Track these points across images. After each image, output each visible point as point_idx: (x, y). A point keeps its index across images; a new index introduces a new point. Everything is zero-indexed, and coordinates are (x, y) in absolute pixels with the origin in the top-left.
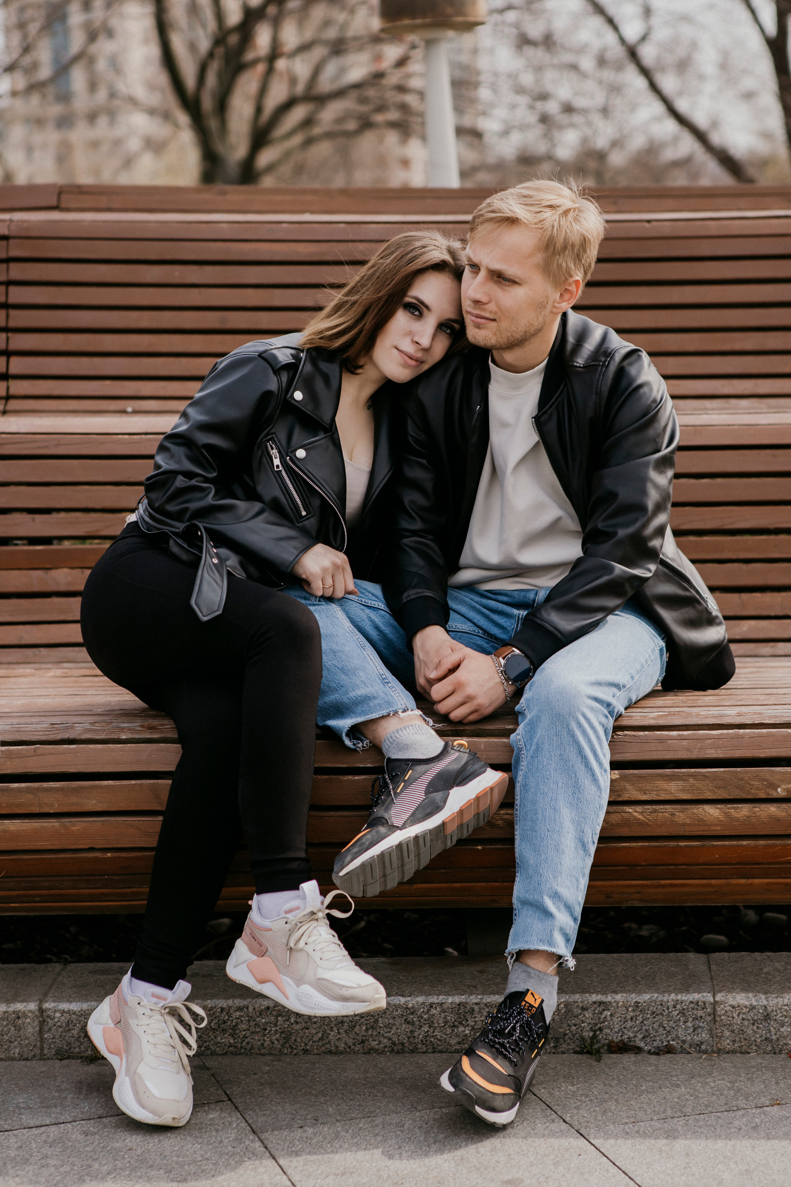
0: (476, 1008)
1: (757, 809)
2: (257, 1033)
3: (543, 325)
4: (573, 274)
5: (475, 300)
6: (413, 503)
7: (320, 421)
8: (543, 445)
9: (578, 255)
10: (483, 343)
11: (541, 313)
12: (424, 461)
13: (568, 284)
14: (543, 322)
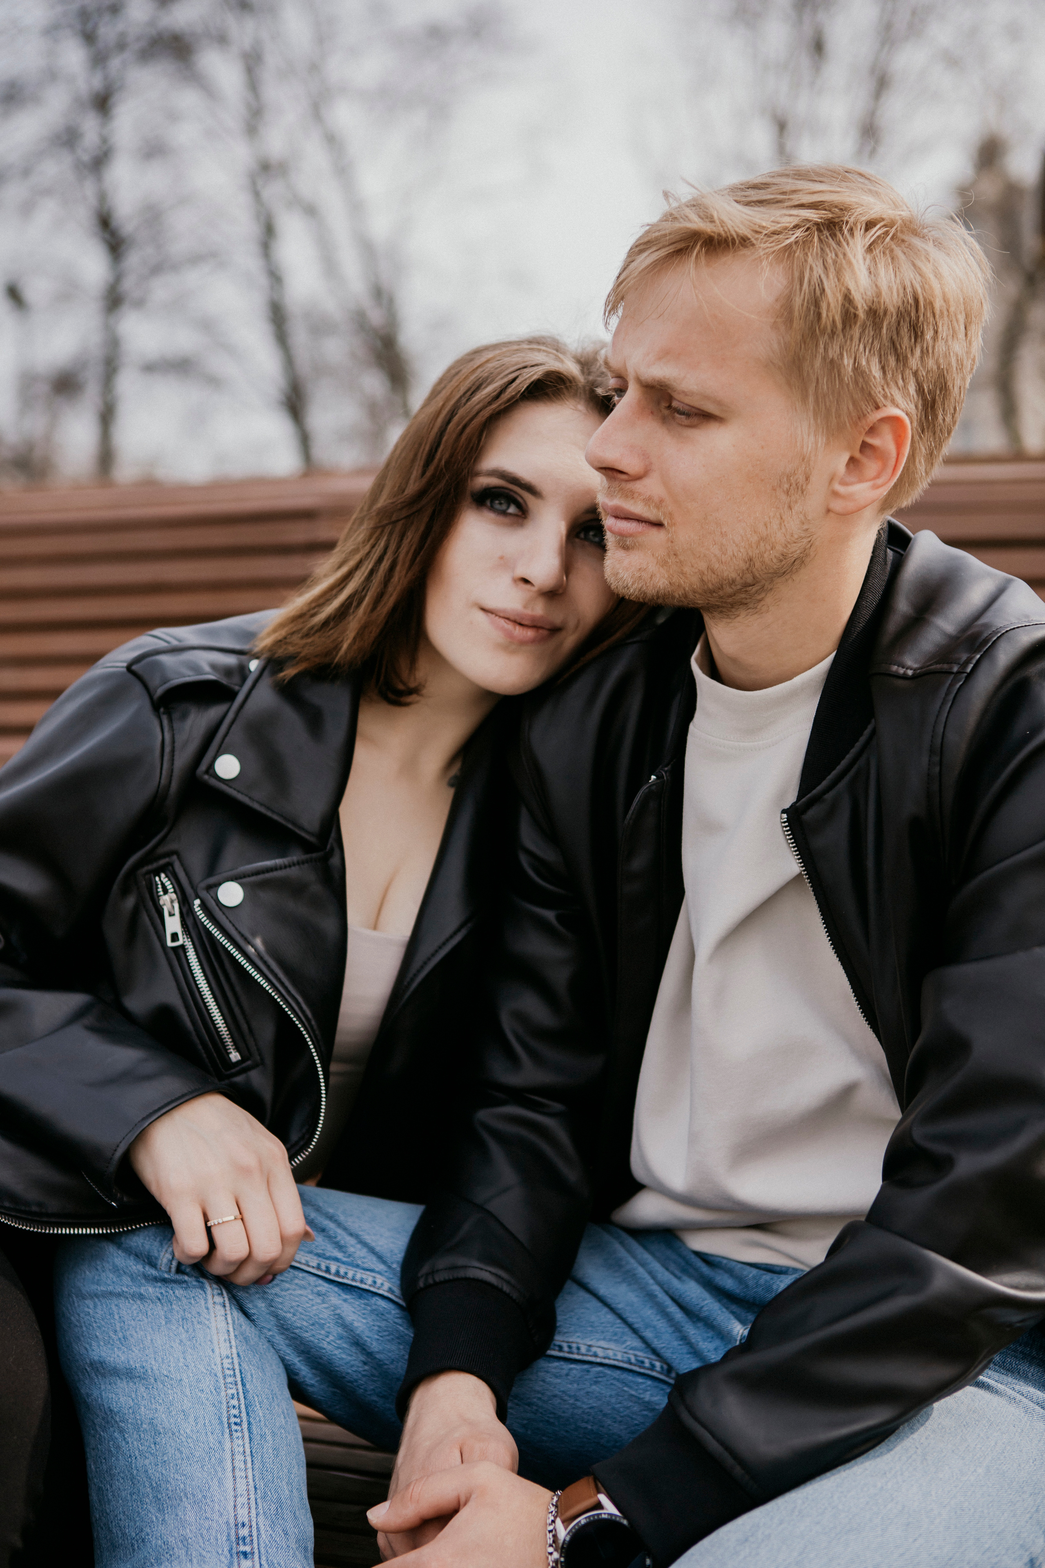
3: (807, 547)
4: (880, 398)
5: (604, 466)
6: (520, 1017)
7: (290, 826)
8: (811, 887)
9: (893, 343)
10: (634, 587)
11: (790, 508)
12: (550, 915)
13: (867, 428)
14: (803, 538)
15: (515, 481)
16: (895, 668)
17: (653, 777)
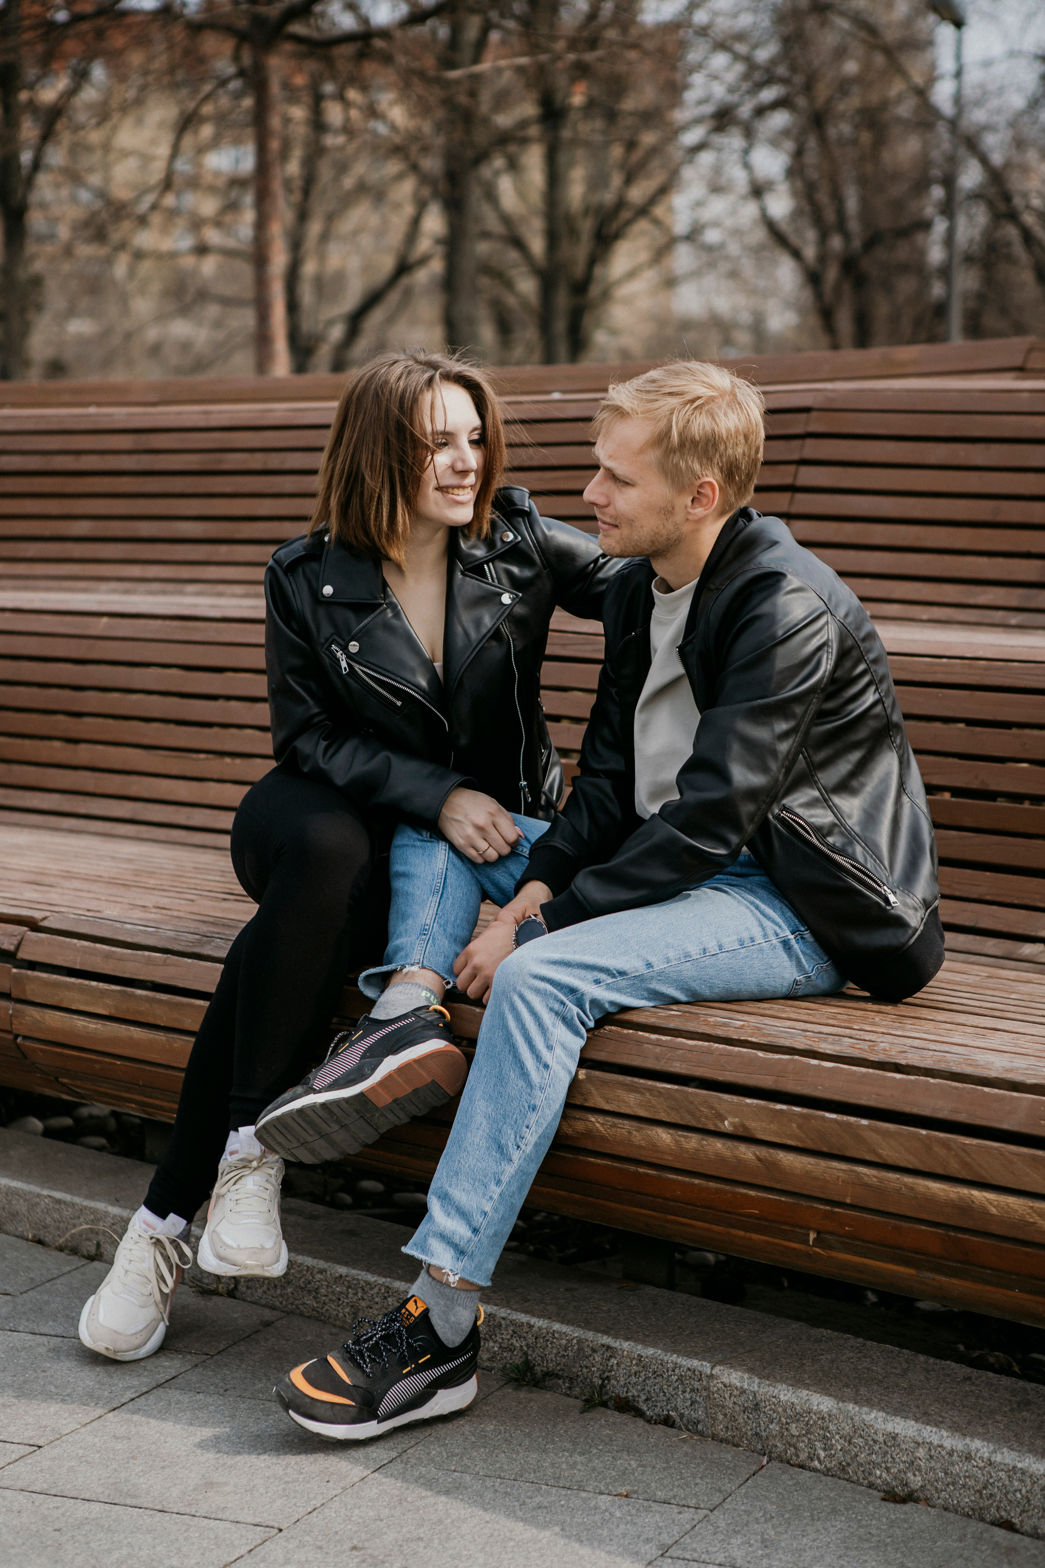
0: (503, 1322)
1: (705, 1142)
2: (334, 1301)
3: (679, 535)
4: (701, 476)
8: (688, 678)
9: (705, 453)
11: (667, 520)
13: (699, 486)
14: (676, 531)
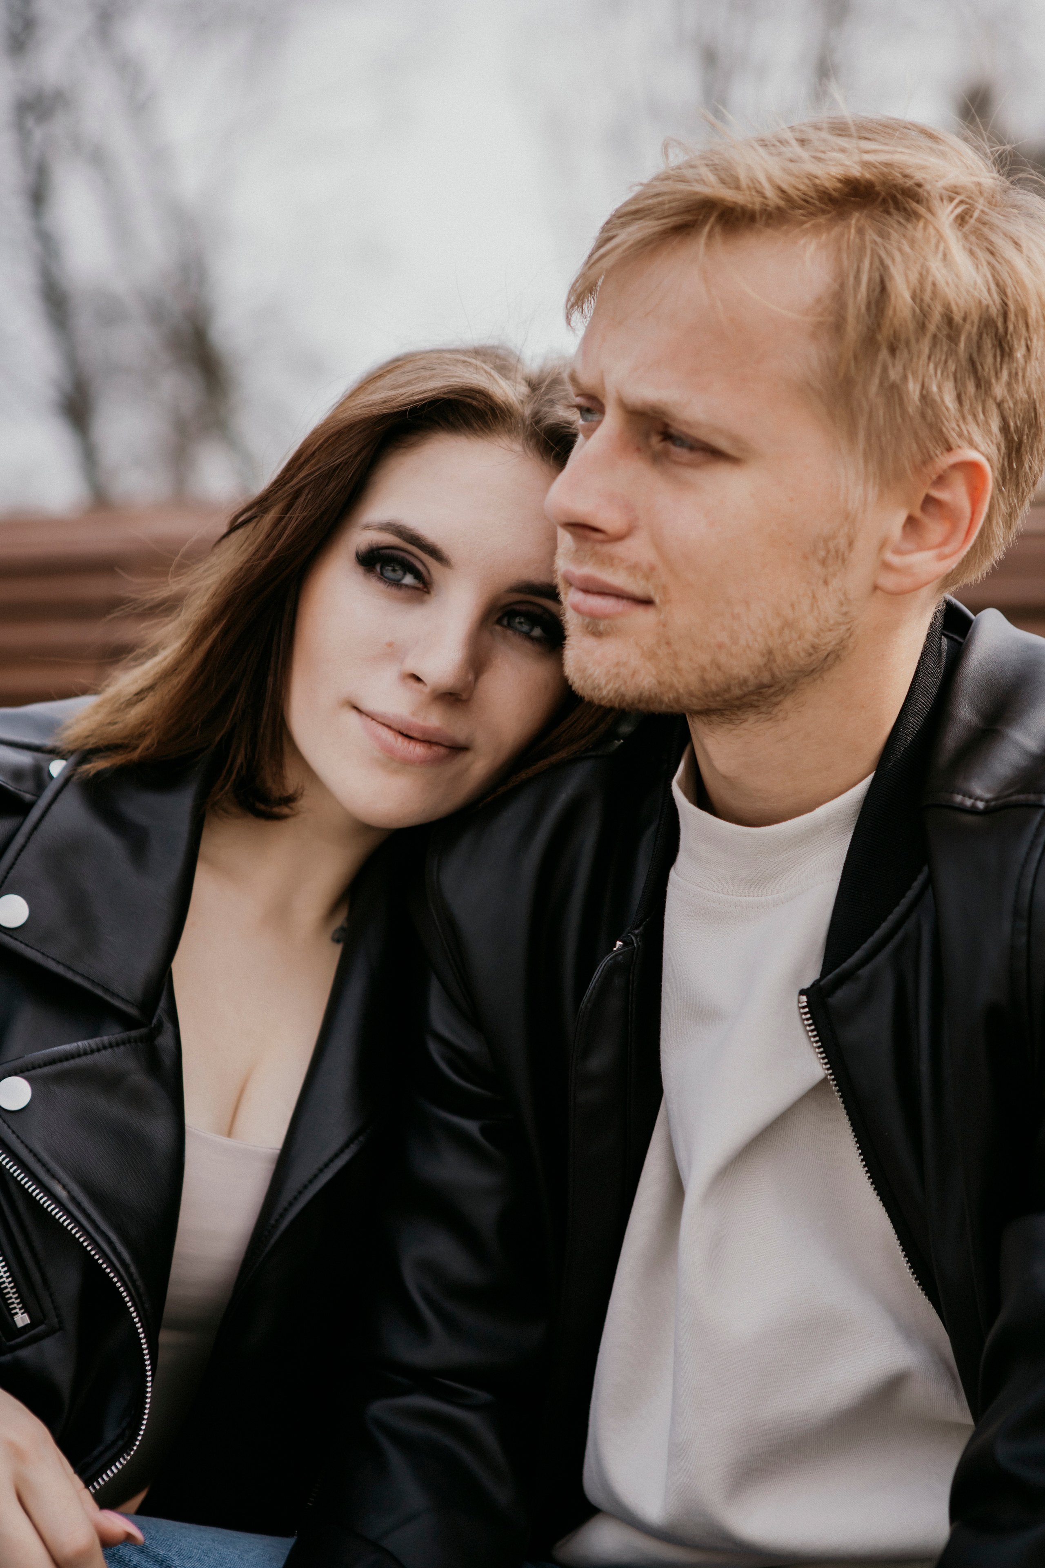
3: (845, 637)
4: (953, 437)
5: (572, 520)
6: (429, 1267)
7: (99, 992)
8: (841, 1097)
9: (972, 361)
10: (609, 687)
11: (826, 582)
12: (472, 1127)
13: (934, 477)
14: (840, 624)
15: (415, 540)
16: (959, 798)
17: (619, 943)
